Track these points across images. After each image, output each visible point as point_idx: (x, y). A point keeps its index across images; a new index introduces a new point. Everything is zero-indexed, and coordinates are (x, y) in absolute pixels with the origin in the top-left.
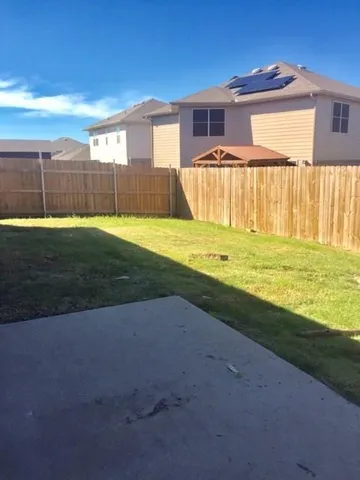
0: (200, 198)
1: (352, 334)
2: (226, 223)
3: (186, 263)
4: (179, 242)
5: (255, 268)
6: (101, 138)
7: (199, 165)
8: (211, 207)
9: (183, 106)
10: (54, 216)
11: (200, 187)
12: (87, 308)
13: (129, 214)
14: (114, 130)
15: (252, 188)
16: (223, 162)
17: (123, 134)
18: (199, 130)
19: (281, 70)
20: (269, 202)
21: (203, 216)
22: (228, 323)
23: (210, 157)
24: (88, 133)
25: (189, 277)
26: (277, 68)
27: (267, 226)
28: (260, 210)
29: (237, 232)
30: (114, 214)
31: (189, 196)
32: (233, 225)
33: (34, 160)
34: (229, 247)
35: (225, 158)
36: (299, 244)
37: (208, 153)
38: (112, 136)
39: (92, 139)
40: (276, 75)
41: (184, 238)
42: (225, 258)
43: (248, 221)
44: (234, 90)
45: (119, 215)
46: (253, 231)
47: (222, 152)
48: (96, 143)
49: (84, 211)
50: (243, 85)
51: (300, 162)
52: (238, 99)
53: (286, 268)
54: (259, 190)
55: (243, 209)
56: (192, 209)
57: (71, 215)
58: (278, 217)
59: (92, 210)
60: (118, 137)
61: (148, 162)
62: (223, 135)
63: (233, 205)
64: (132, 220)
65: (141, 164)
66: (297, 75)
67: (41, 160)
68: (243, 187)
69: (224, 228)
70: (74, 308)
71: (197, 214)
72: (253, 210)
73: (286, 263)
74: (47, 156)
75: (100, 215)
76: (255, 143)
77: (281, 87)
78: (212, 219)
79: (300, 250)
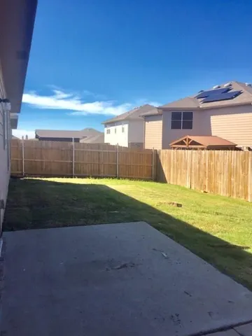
0: (172, 169)
1: (243, 248)
2: (188, 186)
3: (155, 206)
4: (154, 195)
5: (197, 212)
6: (112, 129)
7: (174, 148)
8: (179, 176)
9: (165, 110)
10: (79, 177)
11: (172, 162)
12: (93, 224)
13: (125, 178)
14: (121, 124)
15: (205, 164)
16: (190, 146)
17: (126, 127)
18: (175, 125)
19: (232, 87)
20: (216, 174)
21: (174, 182)
22: (169, 236)
23: (182, 143)
24: (103, 125)
25: (154, 214)
26: (231, 85)
27: (214, 189)
28: (210, 178)
29: (195, 192)
30: (116, 177)
31: (165, 168)
32: (193, 188)
33: (69, 143)
34: (185, 200)
35: (191, 144)
36: (234, 201)
37: (180, 140)
38: (119, 128)
39: (106, 129)
40: (229, 90)
41: (157, 194)
42: (179, 205)
43: (202, 185)
44: (200, 100)
45: (119, 179)
46: (205, 192)
47: (189, 140)
48: (109, 132)
49: (97, 175)
50: (206, 96)
51: (245, 148)
52: (202, 106)
53: (217, 214)
54: (209, 165)
55: (199, 177)
56: (166, 176)
57: (89, 177)
58: (222, 183)
59: (102, 175)
60: (123, 129)
61: (141, 145)
62: (191, 128)
63: (193, 174)
64: (127, 181)
65: (137, 146)
66: (243, 90)
67: (73, 143)
68: (199, 163)
69: (186, 189)
70: (86, 224)
71: (170, 180)
72: (206, 178)
73: (219, 211)
74: (77, 140)
75: (107, 177)
76: (213, 134)
77: (232, 98)
78: (179, 183)
79: (233, 205)
